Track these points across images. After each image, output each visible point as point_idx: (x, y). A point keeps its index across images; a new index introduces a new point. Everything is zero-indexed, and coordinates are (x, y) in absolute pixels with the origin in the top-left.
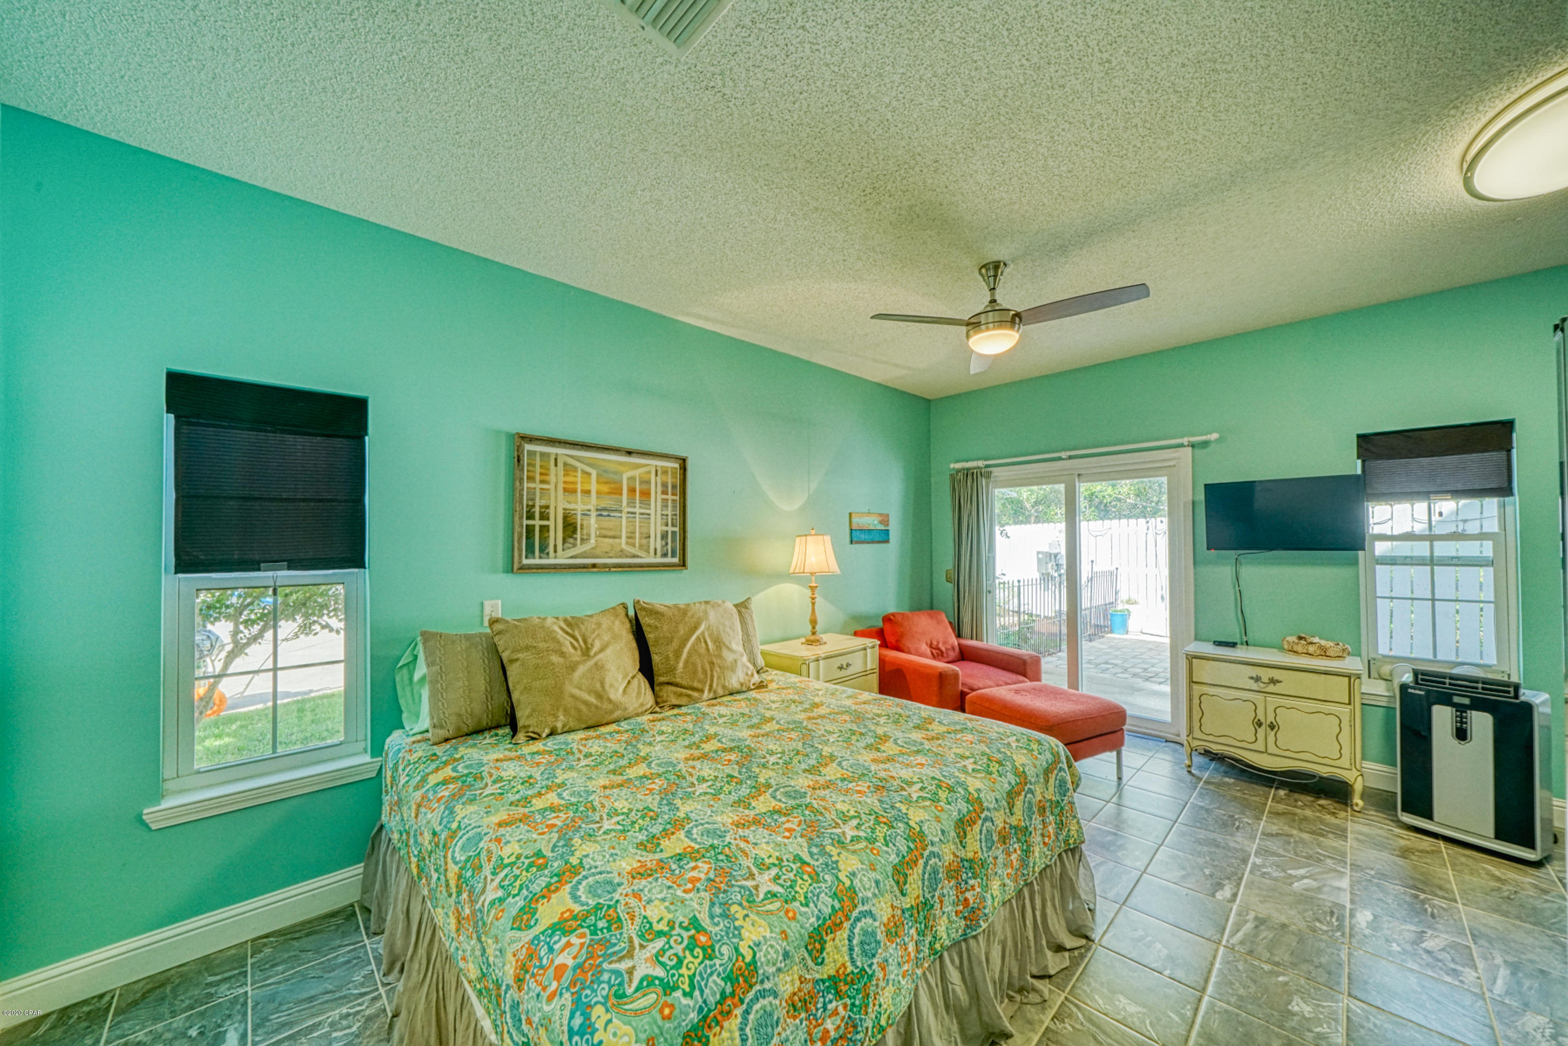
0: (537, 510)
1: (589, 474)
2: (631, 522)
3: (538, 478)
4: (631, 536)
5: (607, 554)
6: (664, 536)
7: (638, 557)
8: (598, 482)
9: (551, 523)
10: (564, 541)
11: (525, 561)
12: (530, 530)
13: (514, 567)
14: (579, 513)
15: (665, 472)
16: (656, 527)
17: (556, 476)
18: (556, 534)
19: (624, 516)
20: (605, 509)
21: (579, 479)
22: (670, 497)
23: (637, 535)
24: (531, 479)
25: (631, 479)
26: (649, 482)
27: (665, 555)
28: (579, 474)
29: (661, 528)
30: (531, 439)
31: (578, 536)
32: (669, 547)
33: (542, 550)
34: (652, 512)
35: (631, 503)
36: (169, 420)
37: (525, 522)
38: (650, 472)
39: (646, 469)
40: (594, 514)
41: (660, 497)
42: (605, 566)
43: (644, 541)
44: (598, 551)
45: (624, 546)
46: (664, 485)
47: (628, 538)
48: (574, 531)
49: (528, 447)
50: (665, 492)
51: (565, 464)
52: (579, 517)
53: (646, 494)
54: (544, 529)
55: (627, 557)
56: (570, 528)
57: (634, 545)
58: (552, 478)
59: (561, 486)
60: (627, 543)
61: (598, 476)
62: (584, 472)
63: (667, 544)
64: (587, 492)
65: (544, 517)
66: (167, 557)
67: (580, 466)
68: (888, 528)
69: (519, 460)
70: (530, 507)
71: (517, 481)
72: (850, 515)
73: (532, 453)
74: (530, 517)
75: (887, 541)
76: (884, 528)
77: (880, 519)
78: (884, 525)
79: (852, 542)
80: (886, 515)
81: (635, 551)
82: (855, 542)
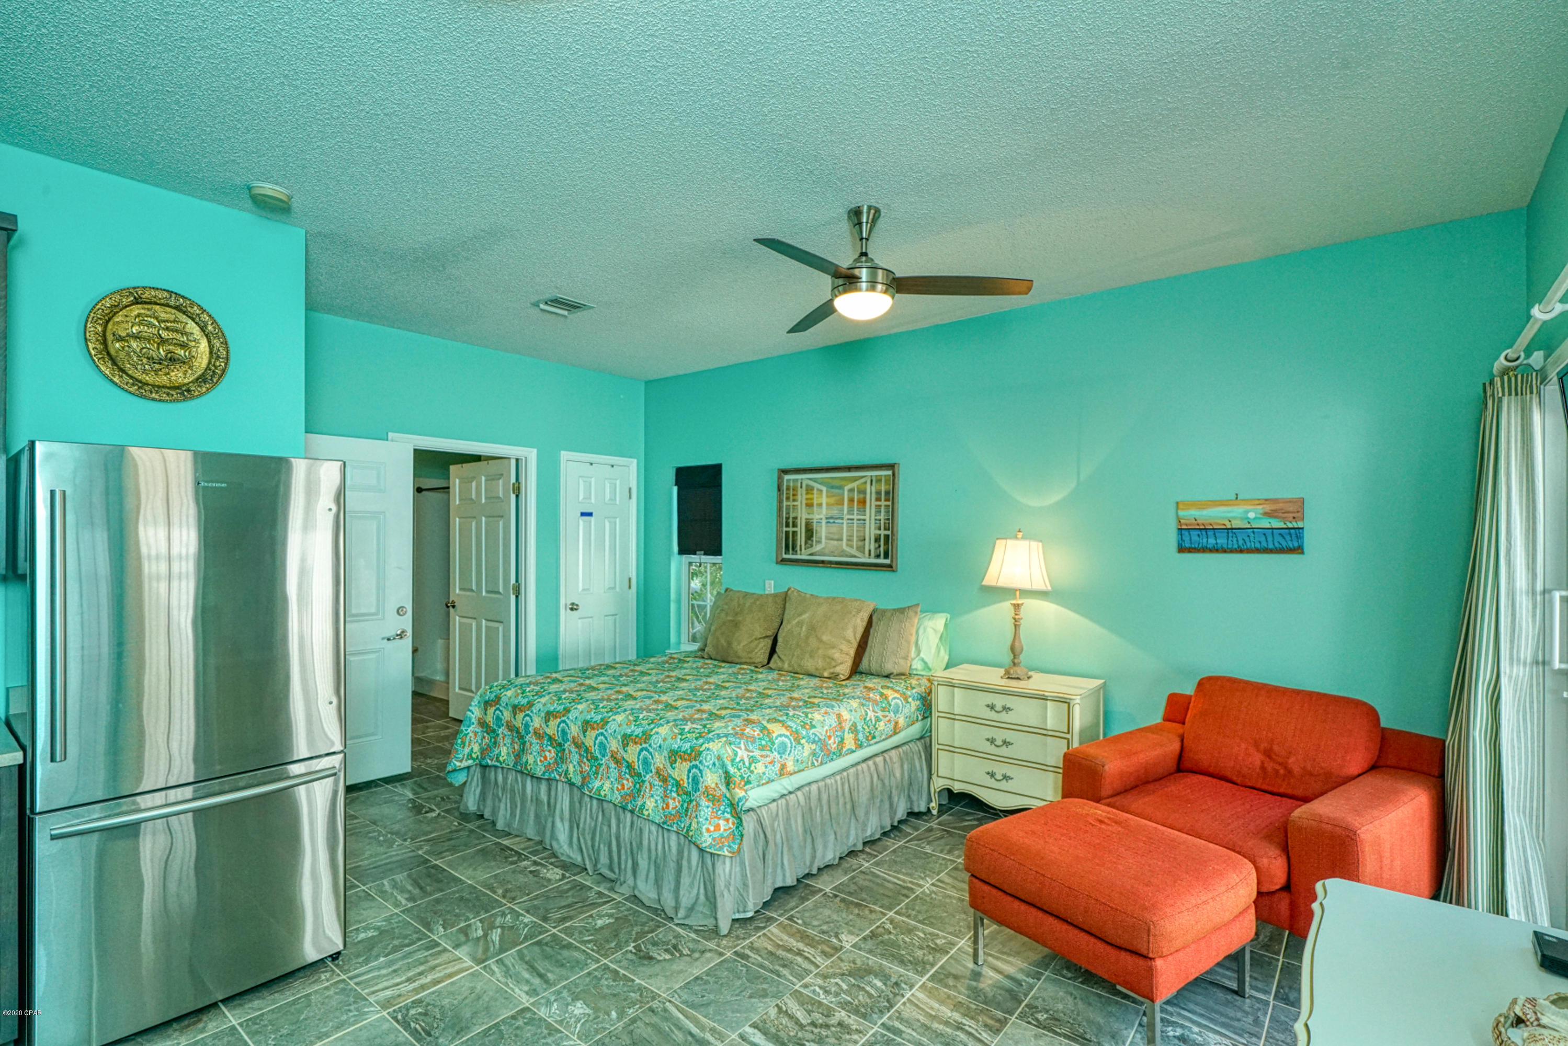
0: (791, 521)
1: (821, 491)
2: (850, 527)
3: (791, 498)
4: (850, 540)
5: (832, 554)
6: (877, 540)
7: (855, 557)
8: (827, 496)
9: (798, 529)
10: (806, 543)
11: (785, 556)
12: (787, 533)
13: (783, 561)
14: (815, 521)
15: (879, 480)
16: (871, 531)
17: (802, 496)
18: (801, 538)
19: (845, 522)
20: (832, 518)
21: (815, 496)
22: (883, 503)
23: (855, 539)
24: (788, 498)
25: (851, 490)
26: (864, 492)
27: (878, 556)
28: (815, 491)
29: (874, 532)
30: (786, 472)
31: (814, 539)
32: (882, 549)
33: (793, 549)
34: (867, 517)
35: (850, 511)
36: (675, 489)
37: (785, 529)
38: (866, 483)
39: (863, 480)
40: (824, 522)
41: (874, 503)
42: (830, 562)
43: (861, 543)
44: (827, 551)
45: (845, 547)
46: (878, 493)
47: (848, 540)
48: (812, 536)
49: (787, 477)
50: (878, 499)
51: (807, 486)
52: (815, 524)
53: (863, 502)
54: (794, 533)
55: (847, 556)
56: (810, 533)
57: (852, 547)
58: (799, 497)
59: (804, 502)
60: (847, 545)
61: (827, 491)
62: (818, 490)
63: (879, 546)
64: (820, 505)
65: (794, 525)
66: (676, 548)
67: (816, 485)
68: (1300, 525)
69: (779, 489)
70: (787, 518)
71: (780, 502)
72: (1177, 503)
73: (788, 481)
74: (787, 526)
75: (1299, 550)
76: (1282, 525)
77: (1268, 508)
78: (1284, 520)
79: (1181, 550)
80: (1290, 501)
81: (853, 551)
82: (1190, 550)
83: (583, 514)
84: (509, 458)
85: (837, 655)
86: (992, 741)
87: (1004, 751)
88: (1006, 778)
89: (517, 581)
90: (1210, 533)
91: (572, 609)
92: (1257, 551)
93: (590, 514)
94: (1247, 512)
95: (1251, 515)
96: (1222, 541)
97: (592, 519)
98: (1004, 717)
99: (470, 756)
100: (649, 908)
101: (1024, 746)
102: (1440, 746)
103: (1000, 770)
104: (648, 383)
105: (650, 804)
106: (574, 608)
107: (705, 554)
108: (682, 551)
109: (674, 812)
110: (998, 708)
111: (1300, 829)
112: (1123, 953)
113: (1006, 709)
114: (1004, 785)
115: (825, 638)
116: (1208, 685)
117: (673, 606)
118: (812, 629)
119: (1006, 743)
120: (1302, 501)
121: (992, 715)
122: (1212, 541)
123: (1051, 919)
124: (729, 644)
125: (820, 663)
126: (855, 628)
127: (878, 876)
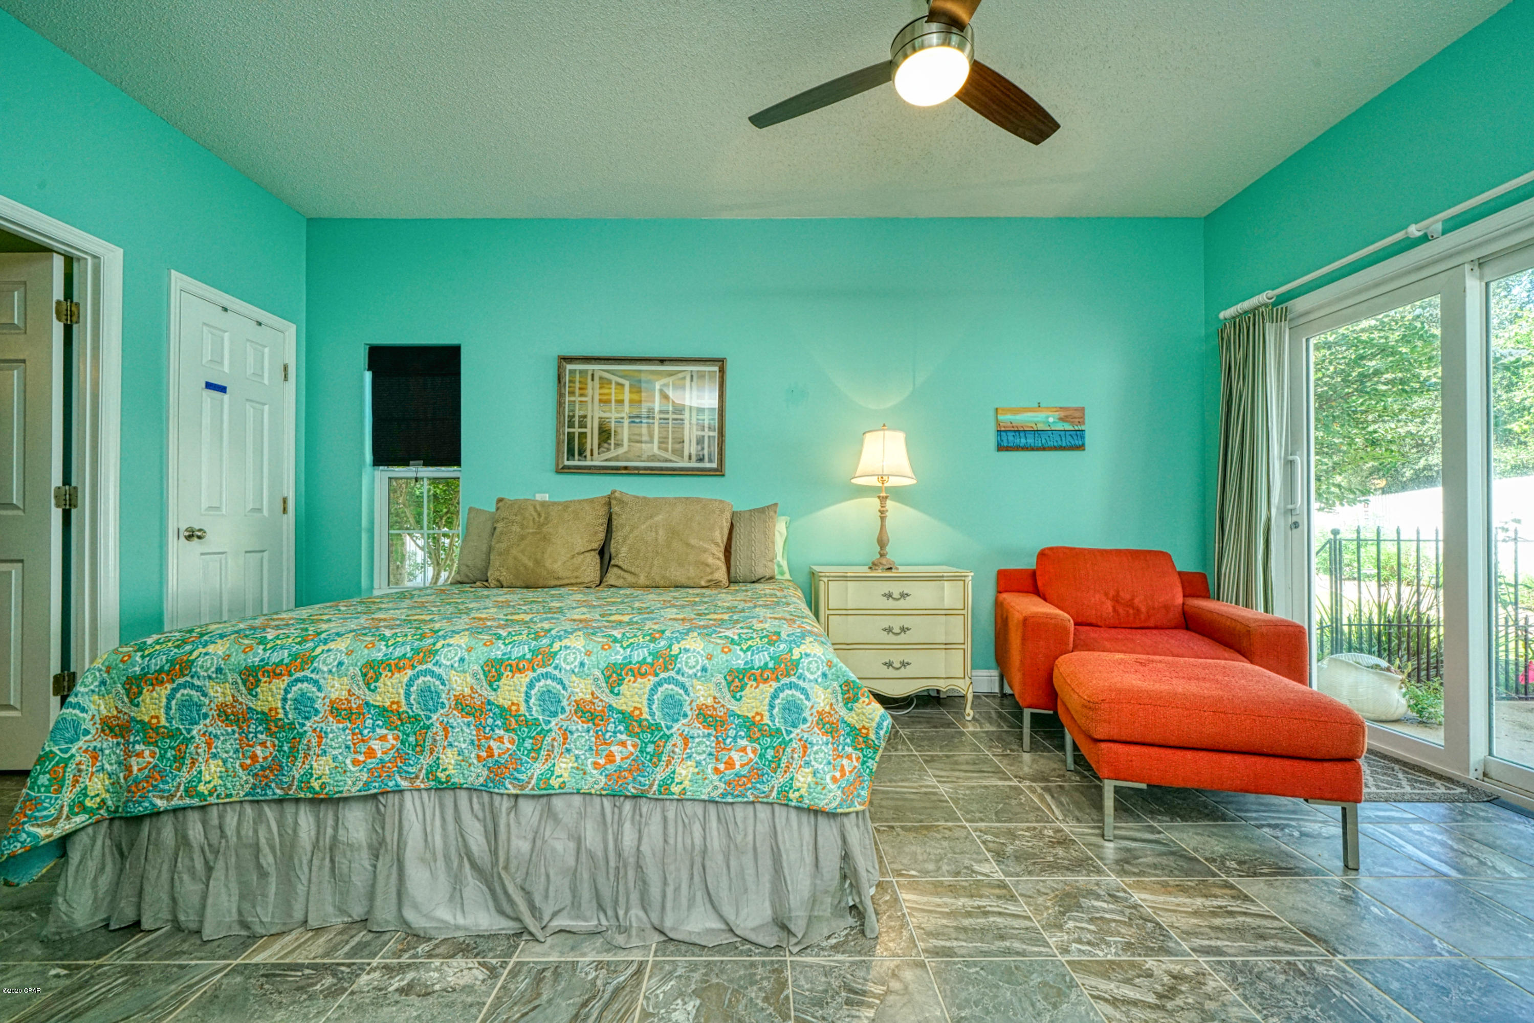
0: (577, 419)
1: (622, 385)
2: (664, 428)
3: (577, 392)
4: (663, 441)
5: (638, 459)
6: (700, 441)
7: (671, 461)
8: (631, 392)
9: (588, 430)
10: (600, 446)
11: (567, 463)
12: (571, 437)
13: (562, 470)
14: (613, 421)
15: (702, 377)
16: (691, 432)
17: (593, 390)
18: (593, 440)
19: (656, 422)
20: (637, 417)
21: (613, 391)
23: (670, 440)
24: (572, 393)
25: (665, 386)
26: (683, 388)
27: (701, 460)
28: (613, 386)
29: (696, 433)
30: (569, 360)
31: (612, 441)
32: (706, 452)
33: (580, 454)
34: (686, 417)
35: (664, 410)
36: (368, 376)
37: (567, 430)
38: (684, 378)
39: (681, 375)
40: (626, 422)
42: (636, 469)
43: (678, 446)
44: (630, 455)
45: (656, 450)
46: (701, 390)
47: (660, 442)
48: (609, 438)
49: (569, 367)
50: (701, 397)
51: (601, 378)
52: (613, 425)
54: (583, 435)
55: (659, 461)
56: (605, 434)
57: (666, 450)
58: (589, 391)
59: (597, 398)
60: (659, 448)
61: (631, 385)
62: (618, 384)
63: (703, 449)
64: (620, 402)
65: (583, 425)
66: (368, 456)
67: (614, 379)
68: (1083, 428)
69: (560, 378)
70: (571, 417)
71: (561, 395)
72: (997, 409)
73: (572, 372)
74: (571, 425)
75: (1081, 447)
76: (1071, 428)
77: (1062, 414)
78: (1072, 423)
79: (1000, 448)
80: (1076, 409)
81: (668, 455)
82: (1008, 449)
83: (209, 386)
85: (710, 560)
86: (889, 630)
87: (903, 638)
88: (904, 664)
89: (67, 479)
90: (1022, 434)
91: (189, 537)
92: (1055, 448)
93: (222, 389)
94: (1048, 417)
95: (1051, 420)
96: (1030, 441)
97: (226, 397)
98: (902, 603)
101: (921, 629)
103: (896, 660)
104: (310, 220)
106: (192, 535)
107: (425, 465)
108: (382, 458)
110: (896, 595)
113: (904, 596)
114: (903, 672)
115: (693, 542)
117: (364, 536)
118: (673, 533)
119: (904, 630)
120: (1082, 410)
121: (891, 603)
122: (1023, 441)
126: (722, 528)
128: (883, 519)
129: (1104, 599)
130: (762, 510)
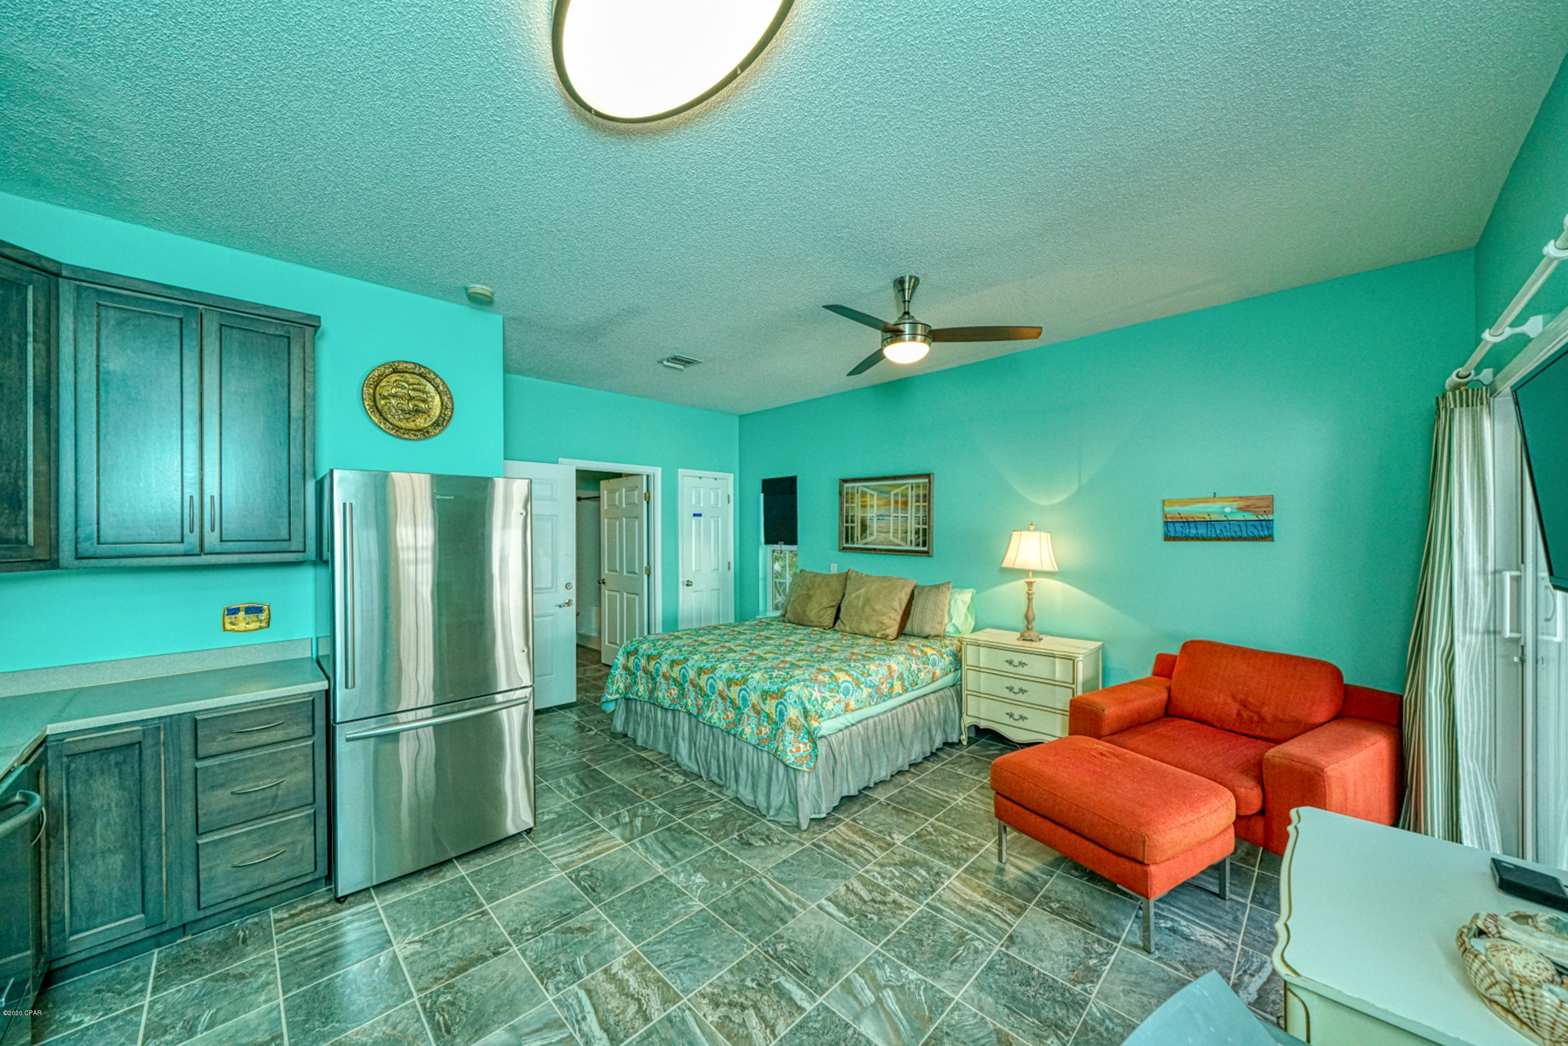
0: (849, 518)
1: (873, 495)
2: (896, 523)
3: (850, 501)
4: (895, 532)
5: (882, 543)
6: (917, 532)
7: (900, 545)
8: (878, 499)
9: (856, 525)
10: (861, 535)
11: (845, 546)
12: (847, 528)
13: (844, 549)
14: (868, 518)
15: (918, 487)
16: (912, 525)
17: (858, 500)
18: (857, 532)
19: (892, 519)
20: (881, 515)
21: (868, 499)
22: (921, 504)
23: (900, 531)
24: (847, 502)
25: (897, 495)
26: (906, 496)
27: (918, 545)
28: (868, 496)
29: (915, 526)
30: (846, 481)
31: (868, 532)
32: (921, 539)
33: (852, 540)
34: (909, 515)
35: (896, 510)
36: (762, 495)
37: (845, 525)
38: (907, 489)
39: (905, 487)
40: (875, 519)
41: (915, 504)
42: (881, 550)
43: (904, 535)
44: (877, 541)
45: (891, 538)
46: (918, 496)
48: (866, 530)
49: (846, 485)
50: (918, 501)
51: (862, 491)
52: (868, 521)
53: (905, 503)
54: (852, 528)
55: (894, 545)
56: (864, 527)
57: (897, 538)
58: (856, 500)
59: (860, 504)
60: (894, 536)
61: (878, 496)
62: (871, 494)
63: (919, 537)
64: (872, 506)
65: (852, 522)
66: (762, 539)
67: (869, 491)
68: (1270, 517)
69: (841, 494)
70: (847, 517)
71: (841, 504)
72: (1164, 501)
73: (847, 488)
74: (847, 522)
75: (1269, 538)
76: (1254, 518)
77: (1242, 504)
78: (1256, 513)
79: (1167, 538)
80: (1261, 498)
81: (898, 541)
82: (1175, 539)
83: (695, 515)
84: (641, 475)
85: (886, 621)
86: (1011, 689)
87: (1020, 697)
88: (1022, 718)
89: (648, 564)
90: (1192, 525)
91: (687, 585)
92: (1233, 539)
93: (700, 515)
94: (1224, 508)
95: (1228, 510)
96: (1202, 531)
97: (702, 519)
98: (1020, 670)
99: (617, 691)
100: (747, 807)
101: (1036, 694)
102: (1397, 701)
103: (1017, 712)
104: (741, 417)
105: (748, 730)
106: (689, 584)
107: (785, 544)
108: (768, 541)
109: (765, 737)
110: (1016, 663)
111: (1274, 767)
112: (1122, 859)
113: (1022, 664)
114: (1020, 723)
115: (877, 607)
116: (1190, 647)
117: (761, 583)
118: (867, 601)
119: (1022, 691)
120: (1272, 497)
121: (1011, 669)
122: (1193, 531)
123: (1061, 830)
124: (804, 612)
125: (874, 627)
126: (900, 600)
127: (921, 791)
128: (1030, 600)
129: (1229, 700)
130: (937, 587)
